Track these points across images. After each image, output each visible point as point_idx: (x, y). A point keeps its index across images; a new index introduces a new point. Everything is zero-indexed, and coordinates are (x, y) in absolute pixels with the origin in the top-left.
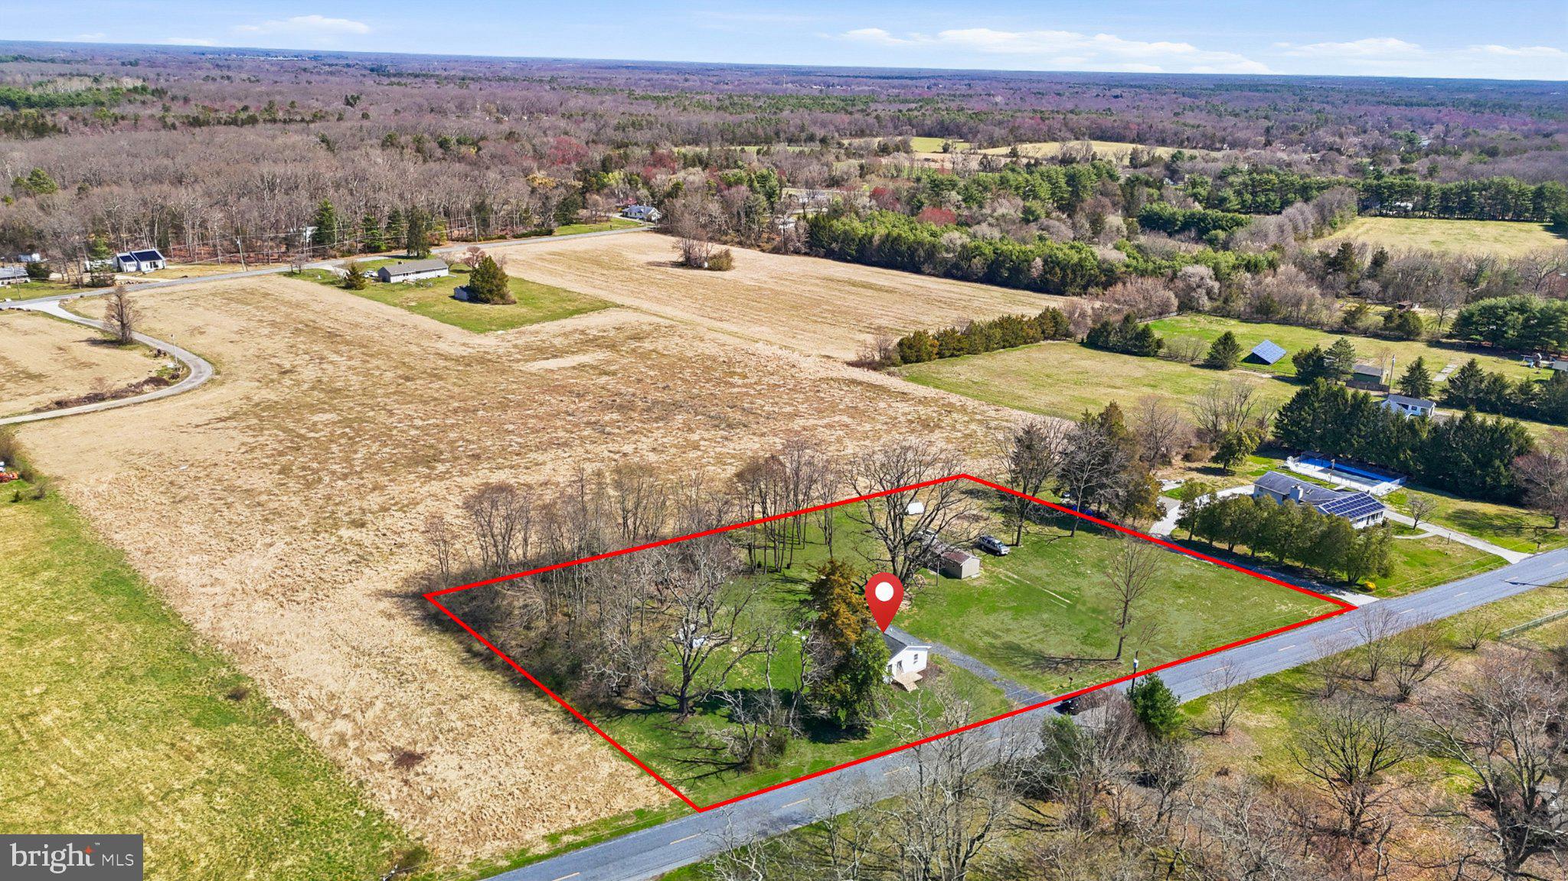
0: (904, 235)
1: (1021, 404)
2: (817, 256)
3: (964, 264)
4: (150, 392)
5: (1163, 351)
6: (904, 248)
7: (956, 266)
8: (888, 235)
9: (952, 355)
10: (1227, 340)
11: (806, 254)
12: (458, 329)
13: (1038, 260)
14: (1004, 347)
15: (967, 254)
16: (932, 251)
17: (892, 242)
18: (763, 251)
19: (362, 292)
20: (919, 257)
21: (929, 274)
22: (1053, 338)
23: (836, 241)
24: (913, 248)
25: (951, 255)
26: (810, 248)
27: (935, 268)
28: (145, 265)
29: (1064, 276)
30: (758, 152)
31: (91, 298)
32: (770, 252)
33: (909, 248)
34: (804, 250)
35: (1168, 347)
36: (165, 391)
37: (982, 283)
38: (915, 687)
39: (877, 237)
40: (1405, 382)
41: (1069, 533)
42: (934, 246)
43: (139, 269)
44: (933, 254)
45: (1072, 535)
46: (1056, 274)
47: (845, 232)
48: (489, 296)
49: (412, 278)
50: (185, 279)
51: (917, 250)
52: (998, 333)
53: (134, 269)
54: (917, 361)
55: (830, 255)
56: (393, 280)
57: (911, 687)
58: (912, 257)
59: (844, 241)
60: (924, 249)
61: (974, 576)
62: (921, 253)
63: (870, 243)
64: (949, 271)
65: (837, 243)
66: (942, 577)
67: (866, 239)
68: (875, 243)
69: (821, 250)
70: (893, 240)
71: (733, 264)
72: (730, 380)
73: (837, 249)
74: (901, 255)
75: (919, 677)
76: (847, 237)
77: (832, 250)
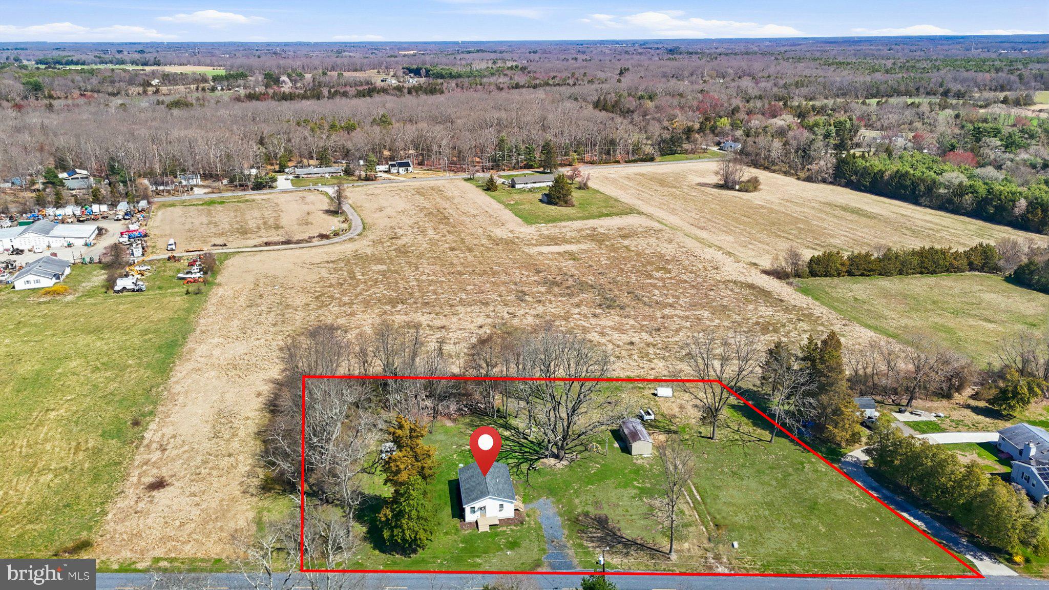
1: (872, 322)
2: (839, 185)
3: (956, 200)
4: (316, 242)
6: (908, 183)
7: (950, 201)
8: (898, 171)
9: (862, 275)
11: (831, 183)
12: (519, 220)
13: (1022, 200)
14: (921, 273)
15: (961, 190)
16: (931, 187)
17: (900, 178)
18: (798, 179)
19: (493, 193)
20: (920, 190)
21: (925, 206)
22: (981, 270)
23: (856, 174)
24: (915, 184)
25: (947, 191)
26: (835, 178)
27: (931, 201)
28: (402, 170)
29: (1044, 217)
30: (878, 103)
31: (358, 186)
32: (804, 180)
33: (912, 183)
34: (830, 180)
36: (325, 242)
37: (968, 216)
38: (488, 529)
39: (888, 173)
42: (934, 183)
43: (398, 172)
45: (770, 441)
46: (1037, 214)
47: (865, 168)
48: (557, 200)
49: (529, 186)
50: (414, 179)
51: (919, 185)
52: (916, 261)
53: (396, 171)
54: (826, 276)
55: (850, 185)
56: (517, 186)
57: (484, 528)
58: (913, 191)
59: (862, 175)
60: (926, 185)
61: (646, 456)
62: (922, 188)
63: (882, 177)
64: (943, 204)
65: (857, 176)
66: (620, 450)
67: (880, 173)
68: (886, 178)
69: (843, 181)
70: (900, 176)
71: (759, 187)
72: (655, 273)
73: (855, 181)
74: (905, 187)
75: (498, 522)
76: (865, 172)
77: (852, 181)
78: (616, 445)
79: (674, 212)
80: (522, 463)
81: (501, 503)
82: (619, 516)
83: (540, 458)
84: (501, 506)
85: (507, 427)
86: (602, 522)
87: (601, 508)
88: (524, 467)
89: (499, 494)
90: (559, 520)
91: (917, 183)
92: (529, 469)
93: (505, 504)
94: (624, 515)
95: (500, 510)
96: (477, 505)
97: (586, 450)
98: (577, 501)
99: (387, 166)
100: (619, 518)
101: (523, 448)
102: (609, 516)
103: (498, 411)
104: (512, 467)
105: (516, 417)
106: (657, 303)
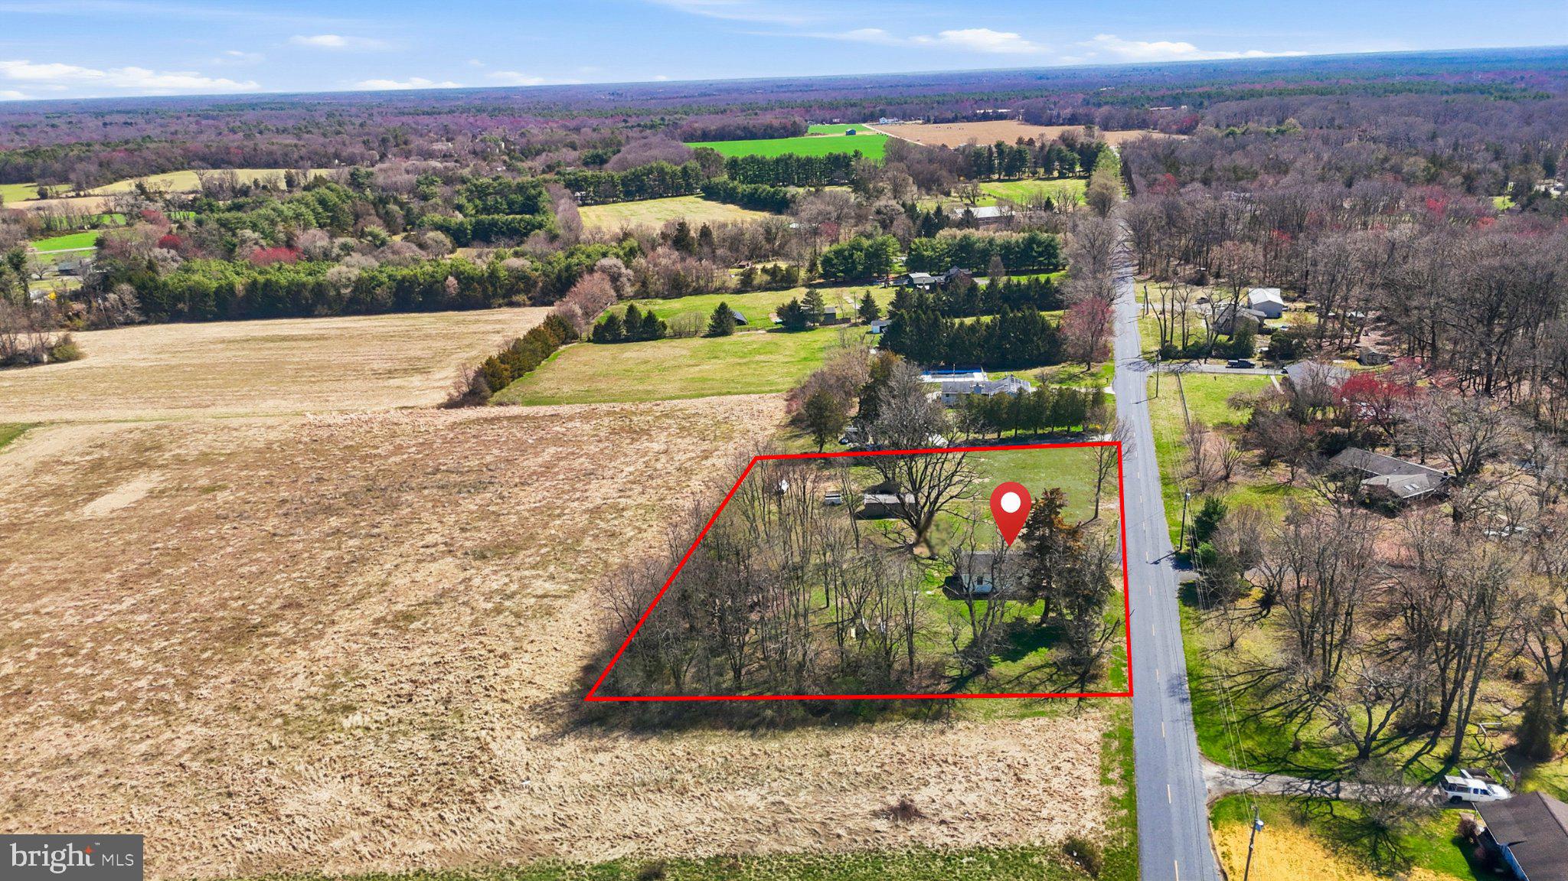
0: (274, 279)
5: (668, 331)
9: (519, 376)
10: (723, 309)
13: (451, 278)
14: (544, 359)
16: (319, 290)
17: (262, 290)
20: (307, 300)
21: (326, 316)
22: (565, 342)
23: (181, 300)
29: (485, 290)
35: (672, 328)
39: (238, 288)
40: (861, 312)
46: (475, 289)
47: (190, 289)
54: (501, 388)
59: (192, 300)
63: (233, 294)
65: (184, 303)
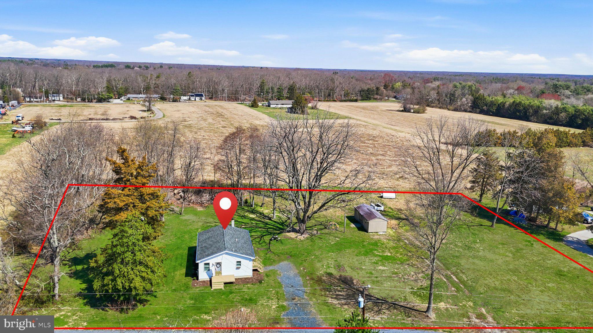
0: (523, 102)
2: (475, 113)
3: (555, 117)
6: (522, 108)
7: (550, 118)
8: (514, 103)
11: (470, 112)
12: (272, 118)
15: (557, 111)
18: (449, 110)
19: (255, 108)
20: (529, 112)
24: (526, 109)
25: (548, 111)
26: (473, 109)
27: (537, 118)
32: (452, 111)
33: (524, 109)
34: (469, 110)
36: (133, 120)
37: (564, 126)
39: (508, 103)
41: (490, 224)
42: (539, 107)
43: (195, 100)
44: (538, 111)
45: (492, 226)
48: (297, 112)
49: (279, 106)
51: (529, 109)
55: (482, 112)
56: (271, 106)
57: (218, 285)
58: (525, 113)
59: (490, 106)
60: (533, 109)
61: (381, 233)
62: (531, 111)
63: (504, 106)
64: (546, 120)
65: (487, 106)
66: (356, 229)
67: (502, 104)
68: (506, 106)
69: (478, 110)
70: (516, 105)
71: (426, 112)
72: (366, 141)
73: (486, 109)
74: (519, 111)
75: (234, 280)
76: (492, 103)
77: (484, 110)
78: (353, 225)
79: (374, 119)
80: (265, 235)
81: (239, 259)
82: (364, 277)
83: (282, 233)
84: (239, 263)
85: (253, 212)
86: (346, 281)
87: (344, 270)
88: (267, 238)
89: (237, 250)
90: (300, 280)
91: (527, 108)
92: (271, 240)
93: (243, 261)
94: (369, 277)
95: (238, 268)
96: (212, 261)
97: (325, 228)
98: (318, 265)
99: (188, 97)
100: (364, 279)
101: (268, 226)
102: (354, 277)
103: (246, 202)
104: (255, 238)
105: (261, 206)
106: (371, 153)
